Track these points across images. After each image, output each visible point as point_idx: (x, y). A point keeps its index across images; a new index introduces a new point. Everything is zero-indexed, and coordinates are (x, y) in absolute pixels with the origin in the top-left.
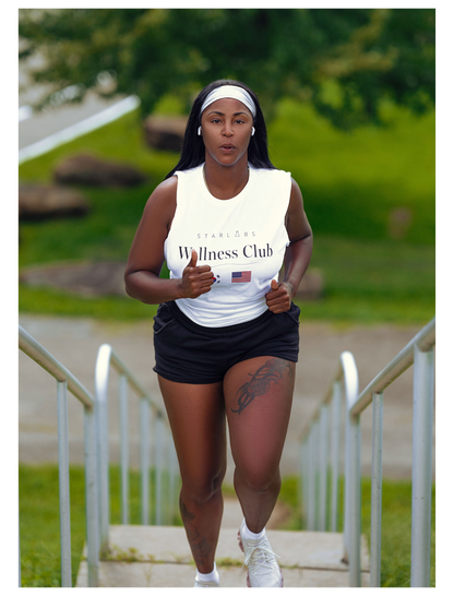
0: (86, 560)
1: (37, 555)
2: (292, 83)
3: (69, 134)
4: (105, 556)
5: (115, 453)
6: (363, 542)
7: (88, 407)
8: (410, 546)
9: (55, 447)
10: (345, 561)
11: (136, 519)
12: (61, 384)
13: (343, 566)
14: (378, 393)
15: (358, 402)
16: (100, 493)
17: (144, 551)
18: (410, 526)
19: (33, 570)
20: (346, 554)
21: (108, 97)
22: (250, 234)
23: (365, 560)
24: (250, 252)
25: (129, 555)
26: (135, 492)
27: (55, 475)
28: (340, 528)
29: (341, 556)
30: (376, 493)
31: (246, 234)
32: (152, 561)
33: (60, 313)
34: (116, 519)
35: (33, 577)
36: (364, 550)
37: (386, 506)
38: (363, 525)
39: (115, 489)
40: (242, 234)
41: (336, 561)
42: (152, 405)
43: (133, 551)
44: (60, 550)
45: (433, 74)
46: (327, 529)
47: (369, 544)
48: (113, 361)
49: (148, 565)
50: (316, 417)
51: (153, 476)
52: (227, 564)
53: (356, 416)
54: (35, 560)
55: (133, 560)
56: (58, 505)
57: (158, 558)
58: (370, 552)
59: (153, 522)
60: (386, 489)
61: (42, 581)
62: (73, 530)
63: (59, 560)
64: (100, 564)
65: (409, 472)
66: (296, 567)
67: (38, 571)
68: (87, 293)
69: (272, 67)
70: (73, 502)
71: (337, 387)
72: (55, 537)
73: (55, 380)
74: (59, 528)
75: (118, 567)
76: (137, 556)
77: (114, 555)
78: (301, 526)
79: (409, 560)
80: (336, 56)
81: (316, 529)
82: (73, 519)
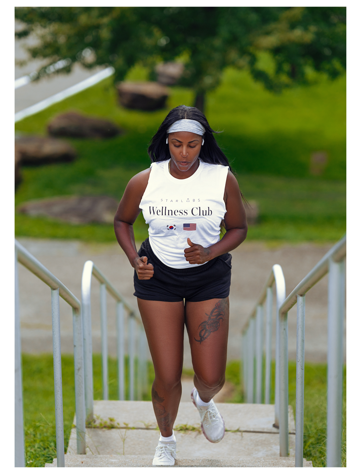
0: (75, 427)
1: (38, 424)
2: (233, 55)
3: (59, 97)
4: (90, 424)
5: (98, 345)
6: (290, 411)
7: (76, 309)
8: (326, 413)
9: (50, 341)
10: (276, 426)
11: (114, 395)
12: (54, 291)
13: (275, 430)
14: (301, 295)
15: (286, 303)
16: (85, 376)
17: (120, 420)
18: (326, 398)
19: (34, 436)
20: (276, 420)
21: (89, 67)
22: (196, 200)
23: (292, 424)
24: (196, 212)
25: (108, 423)
26: (114, 375)
27: (50, 362)
28: (272, 401)
29: (273, 423)
30: (300, 373)
31: (194, 200)
32: (127, 428)
33: (54, 237)
34: (98, 395)
35: (35, 441)
36: (290, 417)
37: (308, 383)
38: (291, 397)
39: (97, 373)
40: (191, 200)
41: (269, 427)
42: (126, 307)
43: (111, 420)
44: (54, 420)
45: (343, 46)
46: (263, 401)
47: (295, 413)
48: (95, 273)
49: (124, 430)
50: (254, 315)
51: (127, 361)
52: (184, 429)
53: (284, 314)
54: (36, 428)
55: (112, 427)
56: (53, 385)
57: (130, 425)
58: (295, 419)
59: (127, 398)
60: (307, 370)
61: (41, 444)
62: (65, 405)
63: (54, 427)
64: (86, 430)
65: (325, 357)
66: (238, 431)
67: (38, 436)
68: (75, 221)
69: (217, 42)
70: (65, 383)
71: (269, 291)
72: (51, 410)
73: (49, 288)
74: (54, 403)
75: (100, 432)
76: (115, 424)
77: (97, 423)
78: (242, 399)
79: (325, 424)
80: (268, 33)
81: (254, 402)
82: (64, 395)
